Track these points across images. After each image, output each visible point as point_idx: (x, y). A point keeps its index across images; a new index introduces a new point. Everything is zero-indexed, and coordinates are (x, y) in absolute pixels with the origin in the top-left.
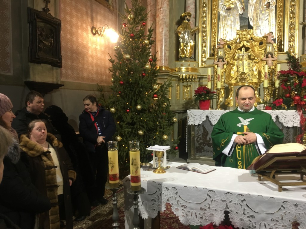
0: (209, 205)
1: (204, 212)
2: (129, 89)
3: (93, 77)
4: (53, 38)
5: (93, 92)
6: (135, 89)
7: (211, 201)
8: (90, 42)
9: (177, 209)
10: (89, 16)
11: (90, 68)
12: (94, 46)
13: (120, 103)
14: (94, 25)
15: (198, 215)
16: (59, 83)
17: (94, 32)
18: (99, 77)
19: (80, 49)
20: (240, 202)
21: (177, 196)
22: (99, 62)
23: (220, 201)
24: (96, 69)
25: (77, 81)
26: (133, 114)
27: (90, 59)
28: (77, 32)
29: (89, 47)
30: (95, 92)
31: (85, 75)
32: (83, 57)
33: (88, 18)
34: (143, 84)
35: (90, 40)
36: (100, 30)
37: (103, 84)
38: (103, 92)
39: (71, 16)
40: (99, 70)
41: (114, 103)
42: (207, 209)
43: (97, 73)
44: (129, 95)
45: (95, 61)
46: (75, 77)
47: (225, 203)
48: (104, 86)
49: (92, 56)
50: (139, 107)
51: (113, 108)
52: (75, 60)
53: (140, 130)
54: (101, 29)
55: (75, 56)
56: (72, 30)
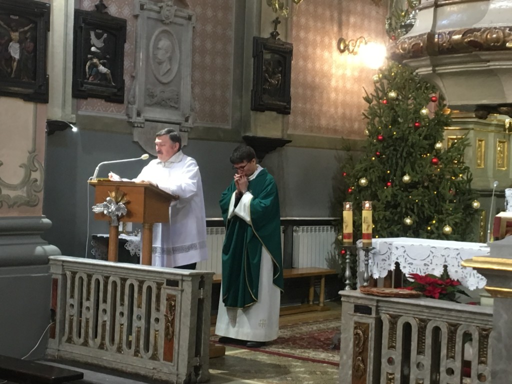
0: (431, 260)
1: (427, 267)
2: (392, 148)
3: (336, 126)
4: (281, 72)
5: (334, 151)
6: (401, 148)
7: (433, 257)
8: (334, 66)
9: (405, 267)
10: (335, 21)
11: (332, 110)
12: (340, 72)
13: (375, 171)
14: (342, 35)
15: (422, 270)
16: (286, 138)
17: (342, 47)
18: (347, 125)
19: (317, 80)
20: (456, 256)
21: (405, 255)
22: (348, 98)
23: (440, 256)
24: (342, 110)
25: (310, 134)
26: (396, 190)
27: (333, 95)
28: (314, 53)
29: (332, 75)
30: (339, 151)
31: (323, 122)
32: (322, 93)
33: (333, 25)
34: (414, 141)
35: (334, 62)
36: (353, 44)
37: (353, 137)
38: (351, 153)
39: (307, 29)
40: (348, 112)
41: (366, 170)
42: (430, 265)
43: (344, 117)
44: (392, 158)
45: (341, 97)
46: (307, 127)
47: (444, 258)
48: (355, 141)
49: (336, 90)
50: (406, 178)
51: (364, 178)
52: (308, 100)
53: (407, 217)
54: (354, 42)
55: (309, 92)
56: (306, 51)
